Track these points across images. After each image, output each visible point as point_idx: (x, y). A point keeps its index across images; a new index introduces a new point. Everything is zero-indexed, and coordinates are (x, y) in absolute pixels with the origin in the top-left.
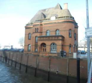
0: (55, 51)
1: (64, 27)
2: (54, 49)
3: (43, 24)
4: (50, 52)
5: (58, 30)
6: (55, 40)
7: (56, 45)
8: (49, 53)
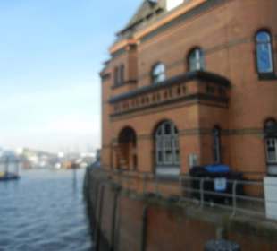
0: (173, 166)
1: (221, 24)
2: (168, 152)
3: (138, 43)
4: (154, 172)
5: (197, 54)
6: (167, 103)
7: (176, 131)
8: (147, 179)
